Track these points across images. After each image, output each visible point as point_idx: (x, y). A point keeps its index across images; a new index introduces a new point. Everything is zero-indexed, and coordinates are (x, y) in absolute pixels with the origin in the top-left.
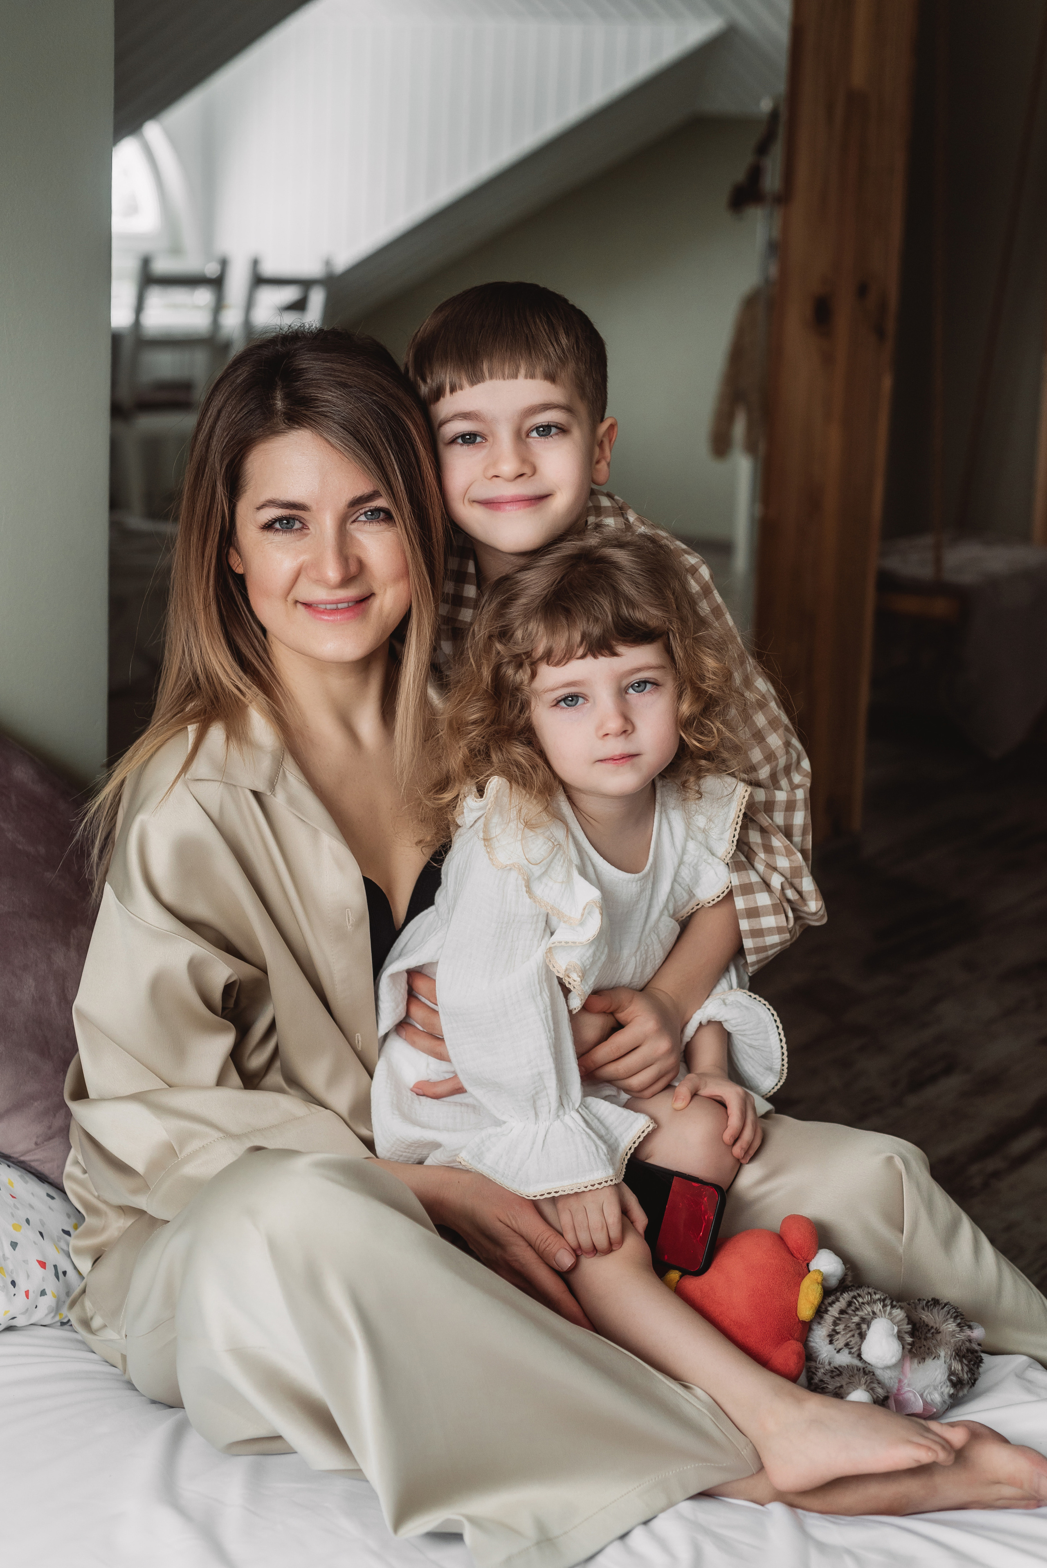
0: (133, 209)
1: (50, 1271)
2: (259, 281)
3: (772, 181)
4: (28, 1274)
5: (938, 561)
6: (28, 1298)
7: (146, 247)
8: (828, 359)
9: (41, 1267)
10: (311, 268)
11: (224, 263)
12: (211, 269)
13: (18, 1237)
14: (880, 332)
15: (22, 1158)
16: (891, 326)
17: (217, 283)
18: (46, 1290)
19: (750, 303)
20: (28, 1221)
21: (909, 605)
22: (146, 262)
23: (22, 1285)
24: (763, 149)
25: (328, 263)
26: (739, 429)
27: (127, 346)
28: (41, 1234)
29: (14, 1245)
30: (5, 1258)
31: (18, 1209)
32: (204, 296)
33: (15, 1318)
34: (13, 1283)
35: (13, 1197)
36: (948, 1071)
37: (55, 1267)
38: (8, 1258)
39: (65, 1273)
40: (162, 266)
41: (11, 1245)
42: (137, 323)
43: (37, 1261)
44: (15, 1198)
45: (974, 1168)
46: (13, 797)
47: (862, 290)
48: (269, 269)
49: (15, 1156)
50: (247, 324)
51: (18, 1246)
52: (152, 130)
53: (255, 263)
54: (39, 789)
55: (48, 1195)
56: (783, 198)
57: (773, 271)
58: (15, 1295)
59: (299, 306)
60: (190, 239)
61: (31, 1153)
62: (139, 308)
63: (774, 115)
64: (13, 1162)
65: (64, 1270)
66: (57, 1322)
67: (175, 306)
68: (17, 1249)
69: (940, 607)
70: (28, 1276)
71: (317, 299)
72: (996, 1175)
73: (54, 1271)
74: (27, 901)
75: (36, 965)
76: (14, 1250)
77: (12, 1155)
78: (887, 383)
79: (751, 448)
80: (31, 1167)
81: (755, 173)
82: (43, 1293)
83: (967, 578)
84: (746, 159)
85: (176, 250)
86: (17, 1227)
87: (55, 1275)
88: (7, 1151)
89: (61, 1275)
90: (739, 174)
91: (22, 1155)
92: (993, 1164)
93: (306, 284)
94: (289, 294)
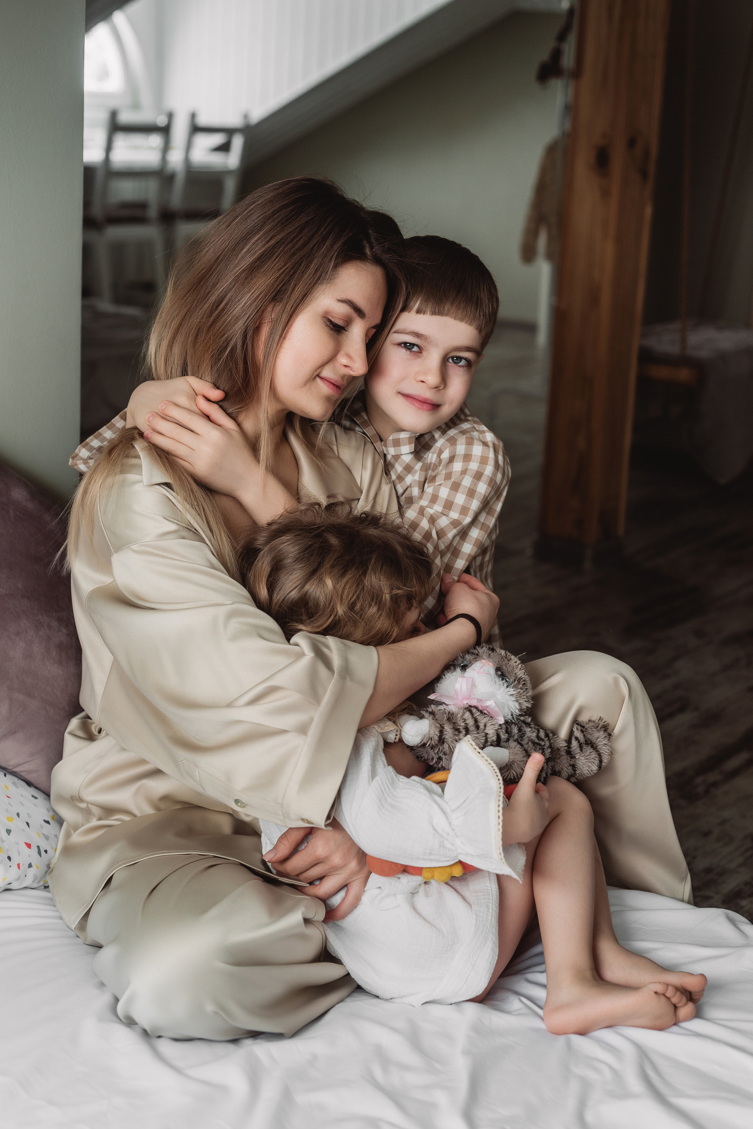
0: (104, 74)
1: (34, 851)
2: (196, 129)
3: (568, 61)
4: (18, 852)
5: (683, 340)
6: (19, 869)
7: (113, 104)
8: (605, 193)
9: (28, 847)
10: (234, 120)
11: (170, 116)
12: (161, 121)
13: (11, 826)
14: (644, 174)
15: (15, 770)
16: (652, 169)
17: (165, 131)
18: (32, 864)
19: (551, 150)
20: (18, 815)
21: (661, 372)
22: (114, 115)
23: (15, 860)
24: (562, 37)
25: (246, 117)
26: (542, 242)
27: (100, 176)
28: (28, 824)
29: (9, 832)
30: (3, 841)
31: (12, 806)
32: (156, 140)
33: (11, 883)
34: (9, 858)
35: (8, 797)
36: (682, 709)
37: (38, 847)
38: (4, 841)
39: (46, 851)
40: (125, 117)
41: (6, 831)
42: (107, 159)
43: (25, 843)
44: (10, 798)
45: (699, 780)
46: (11, 512)
47: (632, 143)
48: (203, 120)
49: (10, 768)
50: (187, 160)
51: (12, 832)
52: (119, 17)
53: (193, 116)
54: (30, 505)
55: (33, 796)
56: (577, 74)
57: (568, 126)
58: (10, 866)
59: (224, 148)
60: (146, 98)
61: (21, 766)
62: (109, 148)
63: (571, 12)
64: (8, 772)
65: (45, 849)
66: (41, 886)
67: (136, 148)
68: (11, 834)
69: (684, 374)
70: (19, 854)
71: (238, 143)
72: (715, 784)
73: (37, 850)
74: (20, 586)
75: (26, 632)
76: (9, 835)
77: (7, 767)
78: (648, 211)
79: (550, 256)
80: (21, 776)
81: (557, 54)
82: (30, 866)
83: (704, 354)
84: (551, 44)
85: (136, 106)
86: (10, 819)
87: (38, 853)
88: (4, 765)
89: (43, 853)
90: (544, 55)
91: (15, 767)
92: (713, 777)
93: (230, 132)
94: (218, 139)
